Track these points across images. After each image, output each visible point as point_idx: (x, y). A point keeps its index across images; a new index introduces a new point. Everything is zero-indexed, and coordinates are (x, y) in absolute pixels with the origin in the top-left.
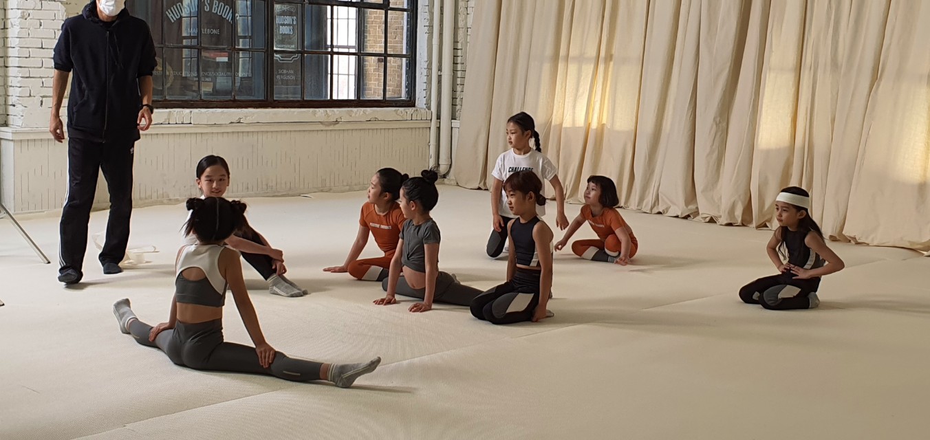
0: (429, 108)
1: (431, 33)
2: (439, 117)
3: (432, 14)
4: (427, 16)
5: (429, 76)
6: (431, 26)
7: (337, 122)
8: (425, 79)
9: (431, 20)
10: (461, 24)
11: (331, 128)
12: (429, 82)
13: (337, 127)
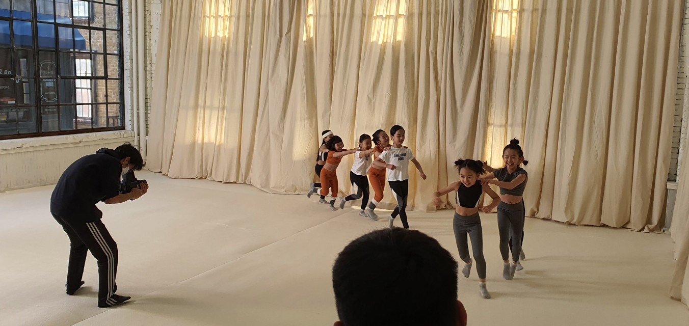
0: (133, 130)
1: (132, 91)
2: (139, 135)
3: (132, 81)
4: (129, 82)
5: (132, 114)
6: (132, 87)
7: (80, 142)
8: (130, 115)
9: (132, 84)
10: (148, 86)
11: (77, 145)
12: (132, 117)
13: (81, 144)
